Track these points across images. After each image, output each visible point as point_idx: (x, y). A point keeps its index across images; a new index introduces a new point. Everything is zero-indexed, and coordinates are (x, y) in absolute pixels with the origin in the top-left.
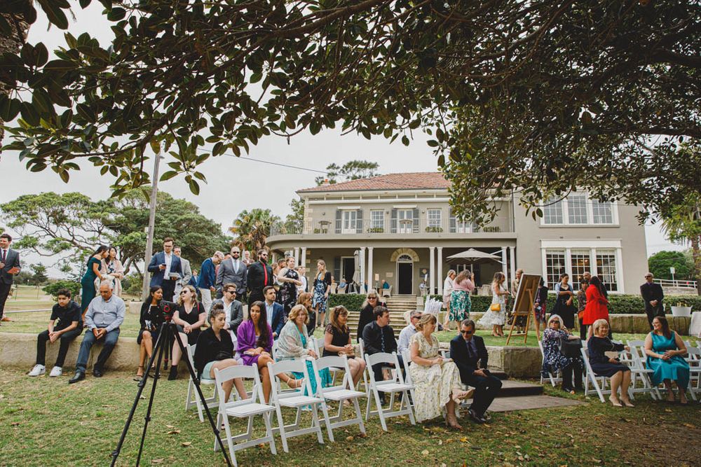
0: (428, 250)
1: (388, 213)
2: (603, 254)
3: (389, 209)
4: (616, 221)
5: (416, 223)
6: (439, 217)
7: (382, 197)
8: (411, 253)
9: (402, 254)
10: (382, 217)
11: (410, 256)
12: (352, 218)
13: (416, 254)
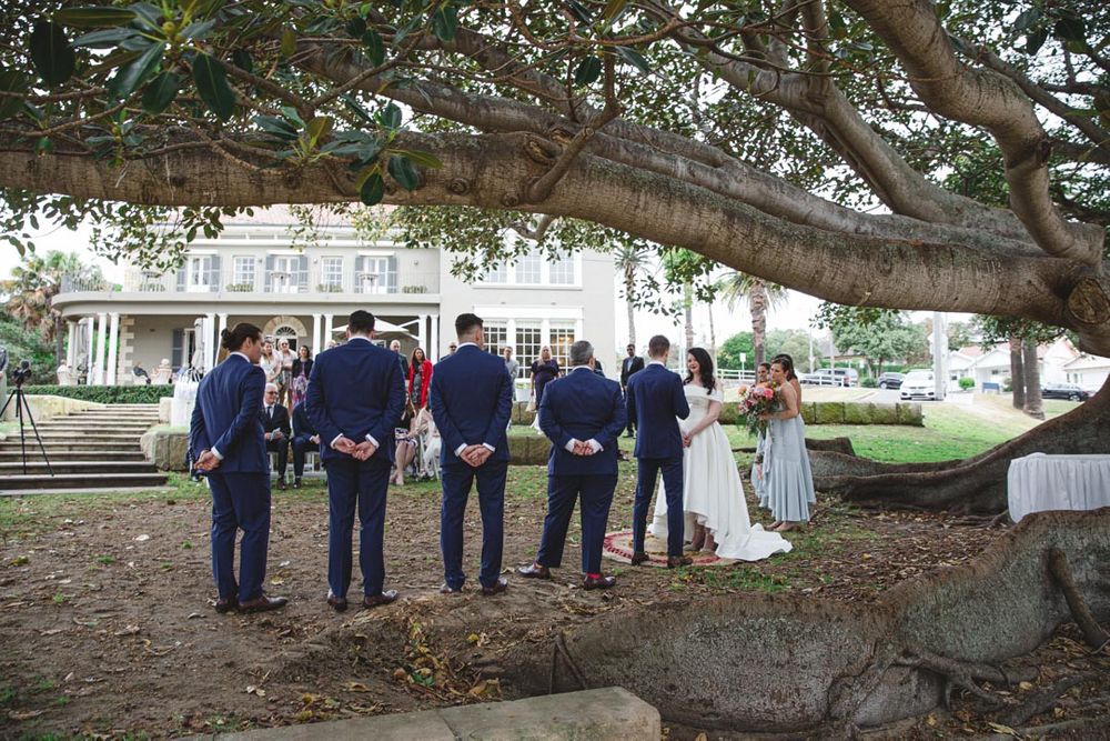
0: (311, 318)
1: (261, 261)
2: (558, 327)
3: (262, 255)
4: (578, 283)
5: (304, 278)
6: (339, 269)
7: (252, 237)
8: (294, 324)
9: (281, 326)
10: (252, 268)
11: (293, 328)
12: (205, 269)
13: (301, 325)
